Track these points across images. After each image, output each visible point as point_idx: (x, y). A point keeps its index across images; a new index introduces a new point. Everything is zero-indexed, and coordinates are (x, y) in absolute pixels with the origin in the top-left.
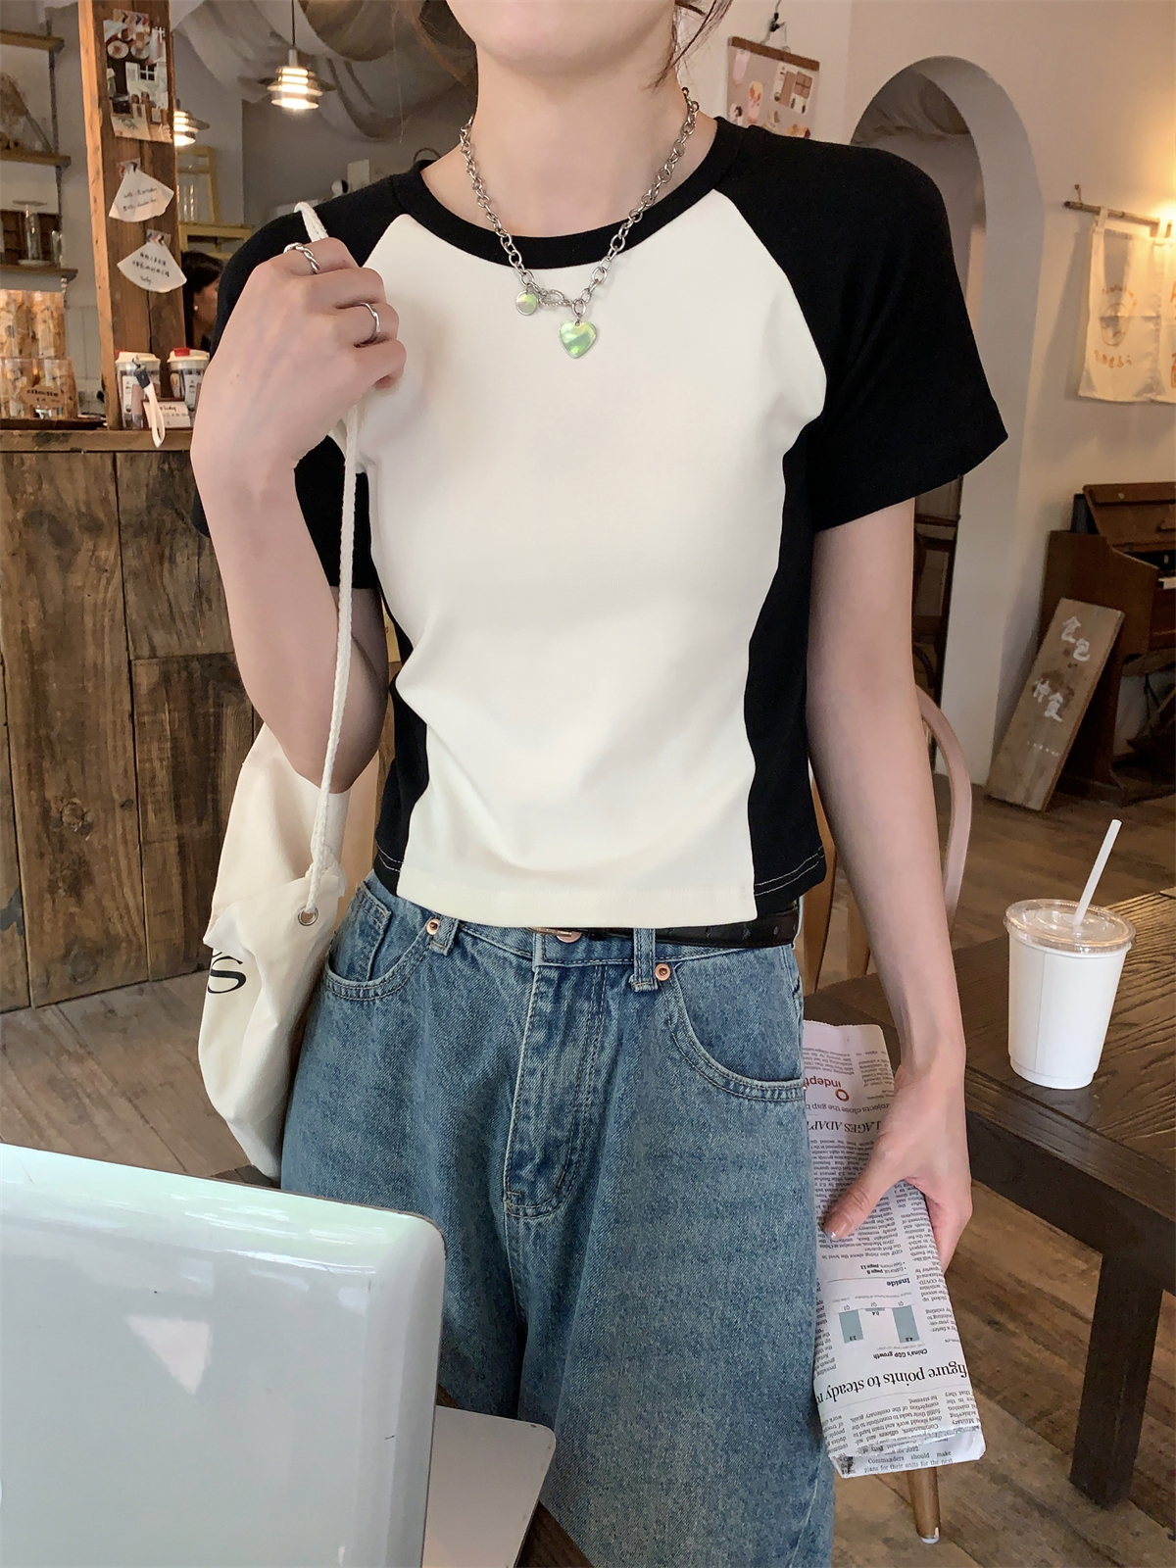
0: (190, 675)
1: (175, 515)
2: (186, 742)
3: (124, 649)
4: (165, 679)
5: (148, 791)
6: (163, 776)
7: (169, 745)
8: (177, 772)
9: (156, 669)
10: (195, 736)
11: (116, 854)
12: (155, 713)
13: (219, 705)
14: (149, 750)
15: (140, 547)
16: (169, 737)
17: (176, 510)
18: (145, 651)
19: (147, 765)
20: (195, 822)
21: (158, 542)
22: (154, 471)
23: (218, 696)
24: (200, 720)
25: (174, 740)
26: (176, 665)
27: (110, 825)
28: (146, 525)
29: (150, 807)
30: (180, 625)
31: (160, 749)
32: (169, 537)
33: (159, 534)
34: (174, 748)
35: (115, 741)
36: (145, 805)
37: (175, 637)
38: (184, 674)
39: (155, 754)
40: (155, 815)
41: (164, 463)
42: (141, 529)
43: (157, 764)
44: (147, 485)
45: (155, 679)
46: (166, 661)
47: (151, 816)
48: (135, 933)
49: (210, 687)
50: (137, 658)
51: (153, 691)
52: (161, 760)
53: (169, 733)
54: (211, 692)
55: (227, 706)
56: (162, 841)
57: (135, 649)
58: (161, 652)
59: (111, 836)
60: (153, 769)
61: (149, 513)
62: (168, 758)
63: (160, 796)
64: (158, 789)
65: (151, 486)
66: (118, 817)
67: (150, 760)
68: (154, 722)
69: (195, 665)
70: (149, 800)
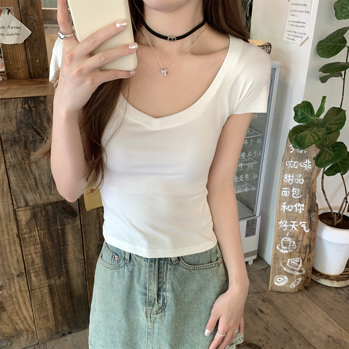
0: (47, 212)
1: (34, 133)
2: (49, 244)
3: (10, 204)
4: (34, 216)
5: (31, 268)
6: (38, 261)
7: (39, 246)
8: (45, 257)
9: (29, 212)
10: (52, 240)
11: (16, 297)
12: (30, 232)
13: (63, 225)
14: (29, 250)
15: (15, 151)
16: (39, 242)
17: (34, 129)
18: (23, 204)
19: (29, 257)
20: (56, 278)
21: (26, 147)
22: (20, 109)
23: (62, 220)
24: (54, 233)
25: (42, 243)
26: (39, 209)
27: (12, 285)
28: (17, 139)
29: (32, 275)
30: (41, 189)
31: (35, 249)
32: (32, 145)
33: (26, 143)
34: (42, 247)
35: (11, 248)
36: (30, 274)
37: (38, 195)
38: (43, 213)
39: (33, 251)
40: (36, 277)
41: (25, 104)
42: (15, 142)
43: (34, 256)
44: (16, 118)
45: (29, 216)
46: (34, 207)
47: (33, 278)
48: (30, 327)
49: (58, 217)
50: (18, 208)
51: (28, 223)
52: (36, 253)
53: (39, 241)
54: (58, 219)
55: (67, 225)
56: (40, 288)
57: (17, 203)
58: (31, 204)
59: (13, 290)
60: (32, 258)
61: (19, 133)
62: (40, 252)
63: (37, 269)
64: (37, 266)
65: (18, 118)
66: (16, 281)
67: (31, 254)
68: (30, 237)
69: (50, 207)
70: (32, 271)
